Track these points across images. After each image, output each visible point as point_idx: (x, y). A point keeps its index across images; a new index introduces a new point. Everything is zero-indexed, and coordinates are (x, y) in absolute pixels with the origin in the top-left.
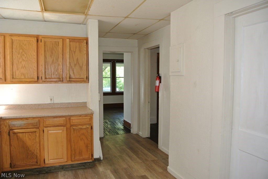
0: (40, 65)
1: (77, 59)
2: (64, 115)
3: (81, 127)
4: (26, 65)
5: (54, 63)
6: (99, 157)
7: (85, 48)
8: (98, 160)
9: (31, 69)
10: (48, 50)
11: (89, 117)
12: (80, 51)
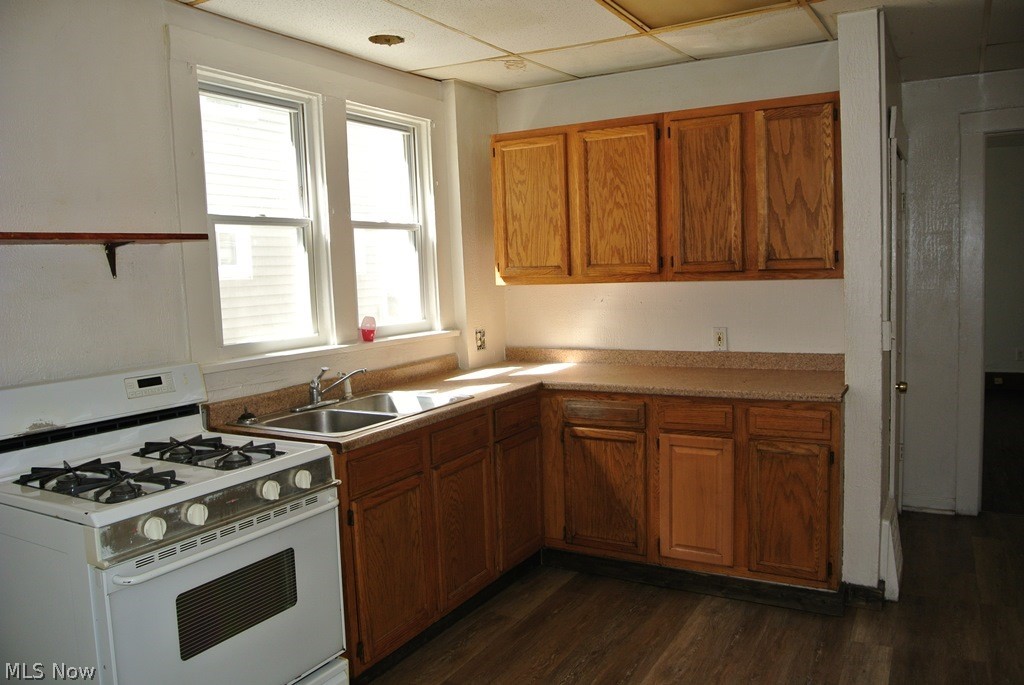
0: (669, 217)
1: (798, 185)
2: (726, 396)
3: (790, 449)
4: (624, 219)
5: (712, 209)
6: (874, 584)
7: (828, 136)
8: (872, 596)
9: (639, 234)
10: (691, 163)
11: (823, 415)
12: (809, 152)
